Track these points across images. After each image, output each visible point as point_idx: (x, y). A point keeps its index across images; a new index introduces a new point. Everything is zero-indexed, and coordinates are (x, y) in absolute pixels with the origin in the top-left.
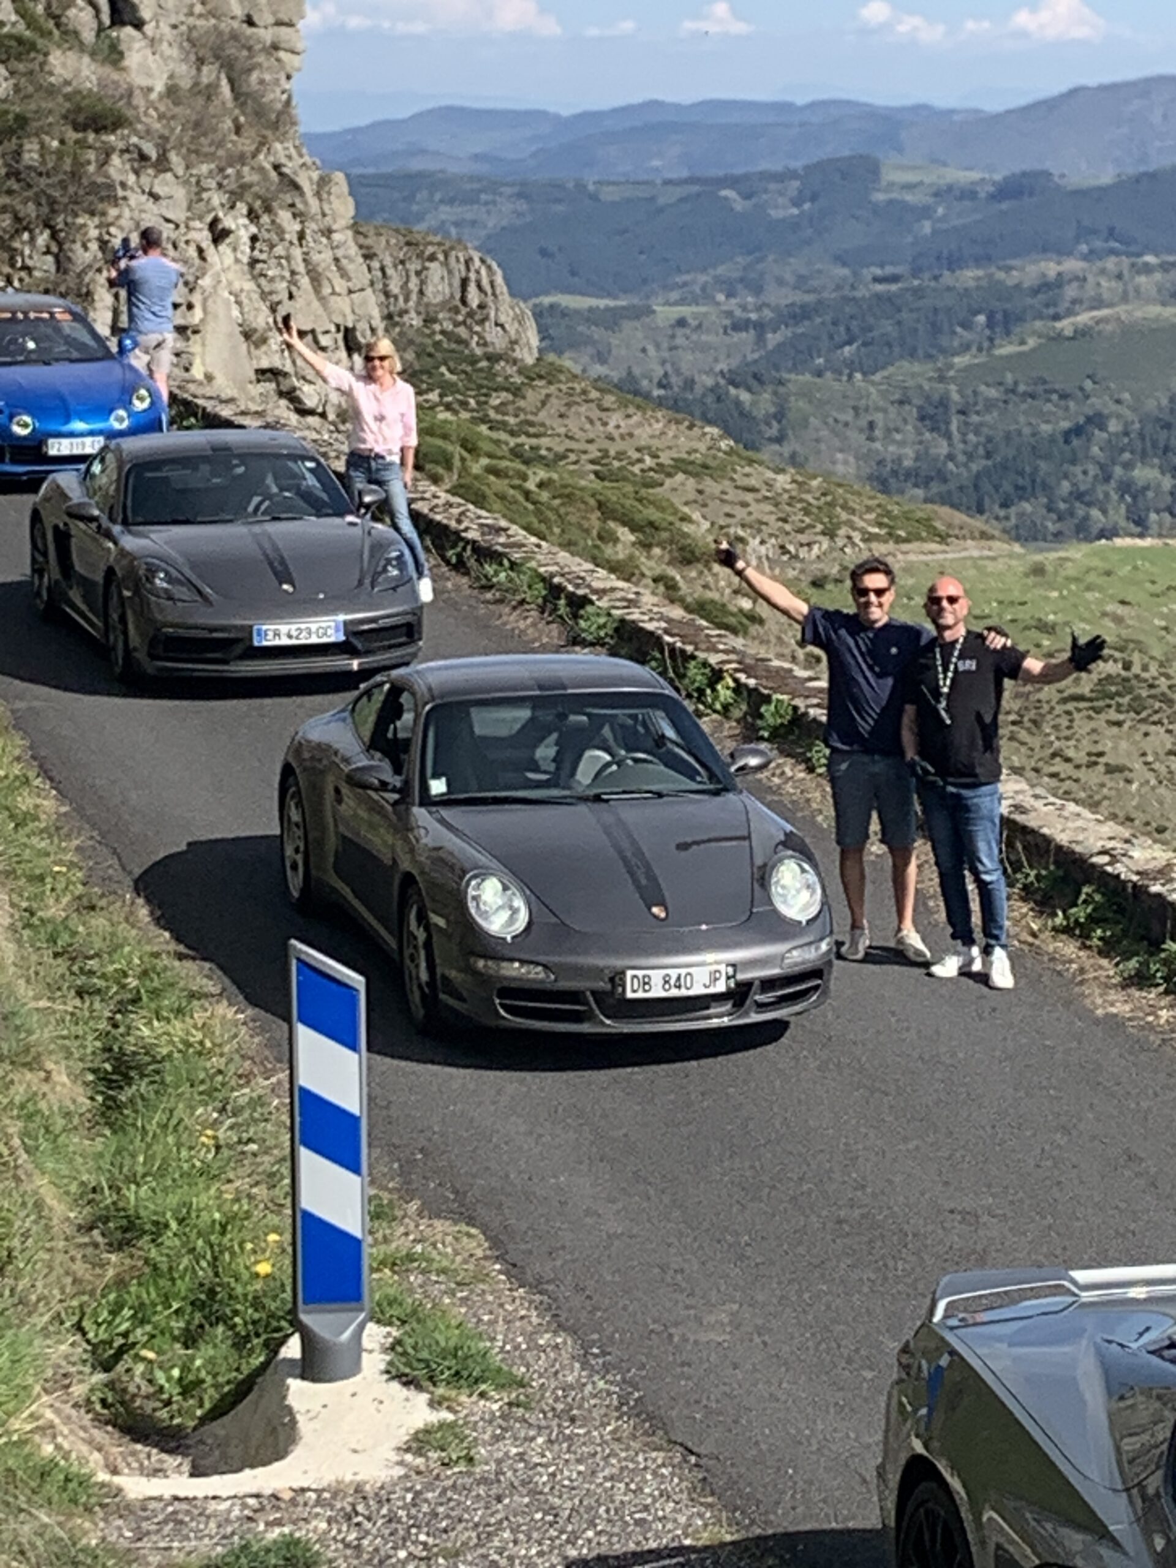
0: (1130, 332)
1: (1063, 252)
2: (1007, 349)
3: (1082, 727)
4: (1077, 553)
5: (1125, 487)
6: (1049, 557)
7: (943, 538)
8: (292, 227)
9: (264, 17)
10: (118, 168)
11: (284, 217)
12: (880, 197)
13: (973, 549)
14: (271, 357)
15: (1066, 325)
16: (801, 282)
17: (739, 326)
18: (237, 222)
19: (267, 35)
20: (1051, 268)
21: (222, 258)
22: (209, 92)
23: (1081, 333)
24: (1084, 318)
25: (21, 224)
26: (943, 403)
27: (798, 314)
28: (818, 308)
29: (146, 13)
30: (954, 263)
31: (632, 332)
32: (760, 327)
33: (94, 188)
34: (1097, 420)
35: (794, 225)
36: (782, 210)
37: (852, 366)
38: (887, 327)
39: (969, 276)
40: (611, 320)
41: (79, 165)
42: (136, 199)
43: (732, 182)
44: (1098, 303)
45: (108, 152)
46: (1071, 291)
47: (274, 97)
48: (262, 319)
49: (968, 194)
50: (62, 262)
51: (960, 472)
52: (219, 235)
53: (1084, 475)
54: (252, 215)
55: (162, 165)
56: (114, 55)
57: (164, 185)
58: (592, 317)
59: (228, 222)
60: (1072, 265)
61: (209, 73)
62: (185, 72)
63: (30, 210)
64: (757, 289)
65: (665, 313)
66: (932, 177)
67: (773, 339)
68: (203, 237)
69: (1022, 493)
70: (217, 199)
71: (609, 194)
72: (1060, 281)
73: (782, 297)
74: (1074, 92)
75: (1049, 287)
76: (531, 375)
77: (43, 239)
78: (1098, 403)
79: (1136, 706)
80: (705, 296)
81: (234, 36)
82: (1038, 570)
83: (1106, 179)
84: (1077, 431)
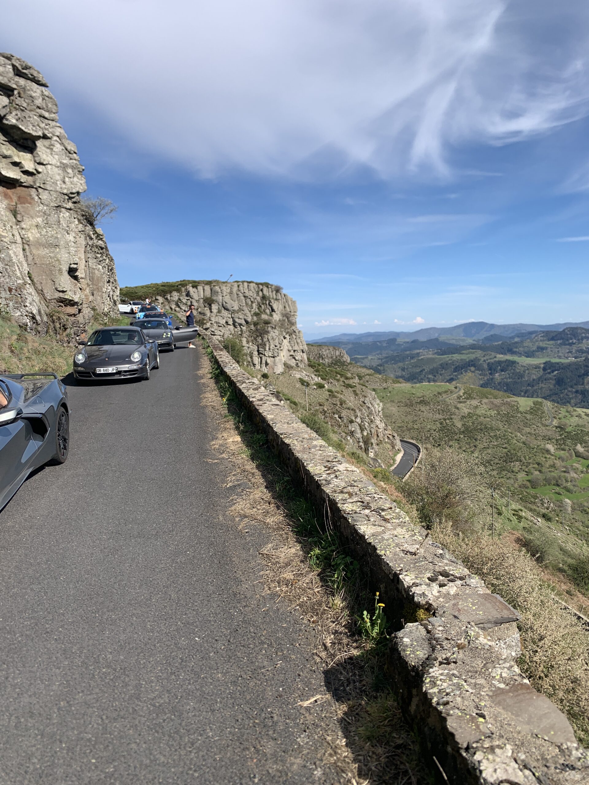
0: (428, 359)
1: (420, 349)
2: (412, 361)
3: (418, 406)
4: (418, 385)
5: (428, 378)
6: (414, 385)
7: (400, 383)
8: (294, 337)
9: (292, 311)
10: (270, 329)
11: (294, 336)
12: (397, 343)
13: (404, 384)
14: (292, 353)
15: (420, 358)
16: (387, 354)
17: (379, 359)
18: (287, 336)
19: (292, 314)
20: (418, 351)
21: (285, 341)
22: (284, 320)
23: (422, 359)
24: (422, 357)
25: (257, 336)
26: (404, 368)
27: (386, 357)
28: (389, 357)
29: (276, 310)
30: (406, 351)
31: (366, 360)
32: (382, 359)
33: (266, 331)
34: (424, 370)
35: (386, 347)
36: (385, 345)
37: (393, 364)
38: (397, 359)
39: (408, 352)
40: (363, 359)
41: (264, 329)
42: (272, 333)
43: (378, 342)
44: (424, 355)
45: (268, 327)
46: (421, 354)
47: (294, 321)
48: (290, 348)
49: (408, 342)
50: (262, 340)
51: (407, 376)
52: (285, 338)
53: (422, 376)
54: (289, 336)
55: (275, 328)
56: (271, 315)
57: (275, 331)
58: (361, 358)
59: (286, 336)
60: (421, 351)
61: (284, 318)
62: (281, 318)
63: (258, 334)
64: (381, 354)
65: (370, 357)
66: (403, 340)
67: (383, 361)
68: (283, 338)
69: (414, 379)
70: (284, 334)
71: (363, 344)
72: (419, 353)
73: (384, 355)
74: (422, 330)
75: (418, 354)
76: (349, 364)
77: (260, 338)
78: (424, 367)
79: (425, 404)
80: (375, 355)
81: (288, 314)
82: (413, 387)
83: (425, 340)
84: (421, 371)
